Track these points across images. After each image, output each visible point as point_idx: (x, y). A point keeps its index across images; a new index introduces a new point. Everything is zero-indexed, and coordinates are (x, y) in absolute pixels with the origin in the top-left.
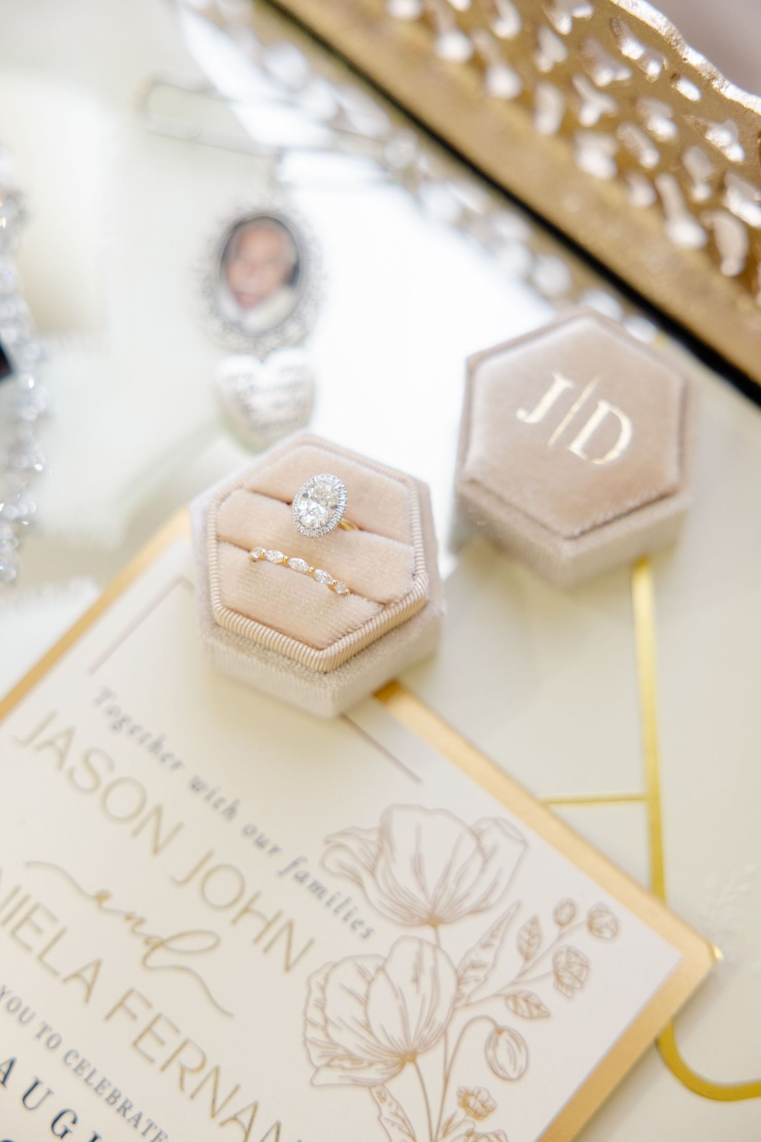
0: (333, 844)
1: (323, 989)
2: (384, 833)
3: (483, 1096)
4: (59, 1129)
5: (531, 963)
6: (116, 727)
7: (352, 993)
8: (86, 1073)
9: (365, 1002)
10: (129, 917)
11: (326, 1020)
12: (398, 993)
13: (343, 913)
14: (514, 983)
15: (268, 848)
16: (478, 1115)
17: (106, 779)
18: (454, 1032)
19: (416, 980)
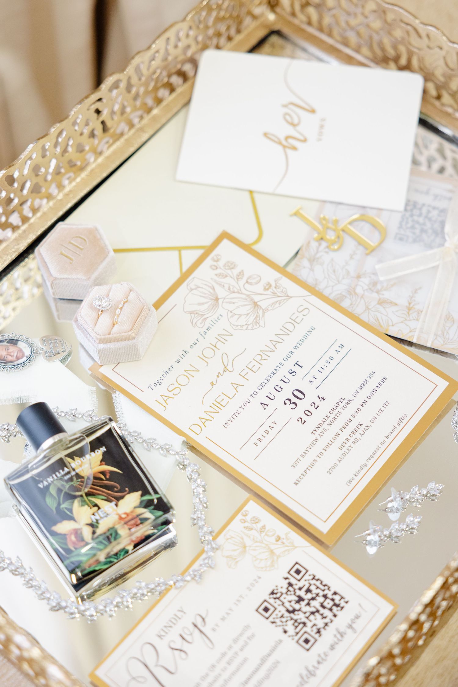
0: (195, 325)
1: (237, 326)
2: (191, 313)
3: (265, 285)
4: (280, 390)
5: (228, 275)
6: (160, 384)
7: (238, 319)
8: (264, 384)
9: (240, 315)
10: (218, 377)
11: (246, 325)
12: (238, 307)
13: (215, 322)
14: (234, 279)
15: (196, 342)
16: (271, 286)
17: (176, 385)
18: (248, 293)
19: (234, 303)
